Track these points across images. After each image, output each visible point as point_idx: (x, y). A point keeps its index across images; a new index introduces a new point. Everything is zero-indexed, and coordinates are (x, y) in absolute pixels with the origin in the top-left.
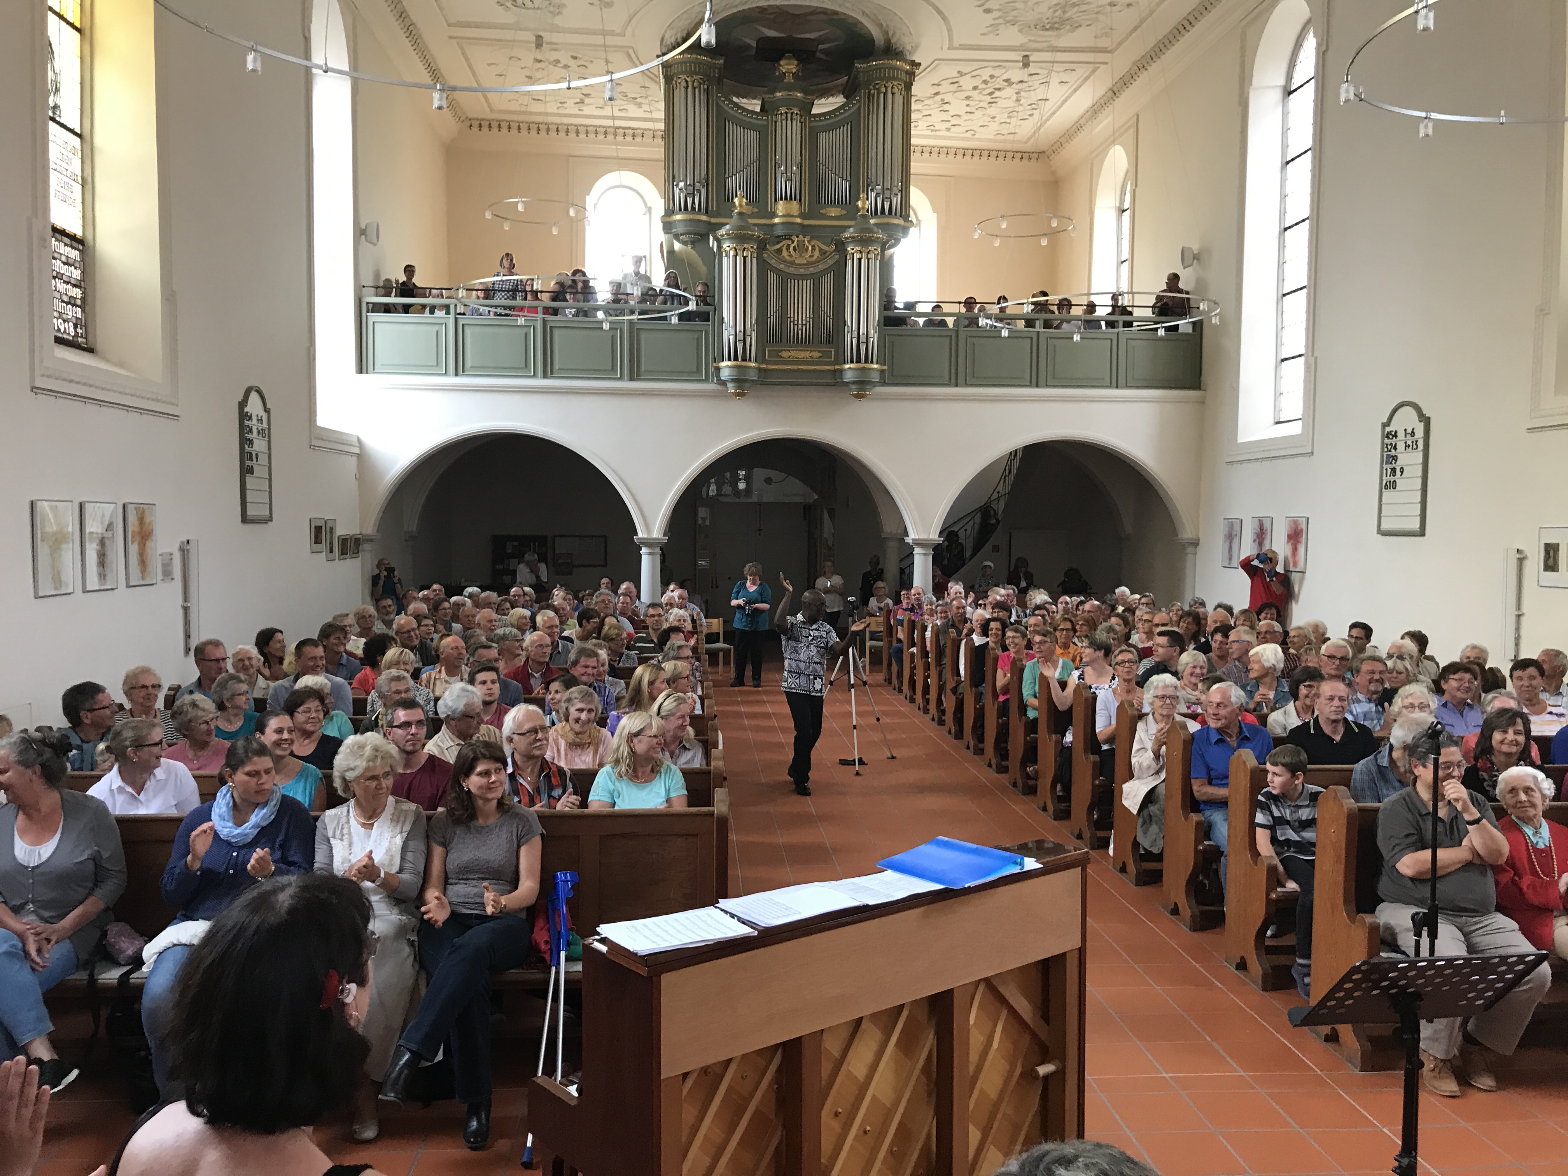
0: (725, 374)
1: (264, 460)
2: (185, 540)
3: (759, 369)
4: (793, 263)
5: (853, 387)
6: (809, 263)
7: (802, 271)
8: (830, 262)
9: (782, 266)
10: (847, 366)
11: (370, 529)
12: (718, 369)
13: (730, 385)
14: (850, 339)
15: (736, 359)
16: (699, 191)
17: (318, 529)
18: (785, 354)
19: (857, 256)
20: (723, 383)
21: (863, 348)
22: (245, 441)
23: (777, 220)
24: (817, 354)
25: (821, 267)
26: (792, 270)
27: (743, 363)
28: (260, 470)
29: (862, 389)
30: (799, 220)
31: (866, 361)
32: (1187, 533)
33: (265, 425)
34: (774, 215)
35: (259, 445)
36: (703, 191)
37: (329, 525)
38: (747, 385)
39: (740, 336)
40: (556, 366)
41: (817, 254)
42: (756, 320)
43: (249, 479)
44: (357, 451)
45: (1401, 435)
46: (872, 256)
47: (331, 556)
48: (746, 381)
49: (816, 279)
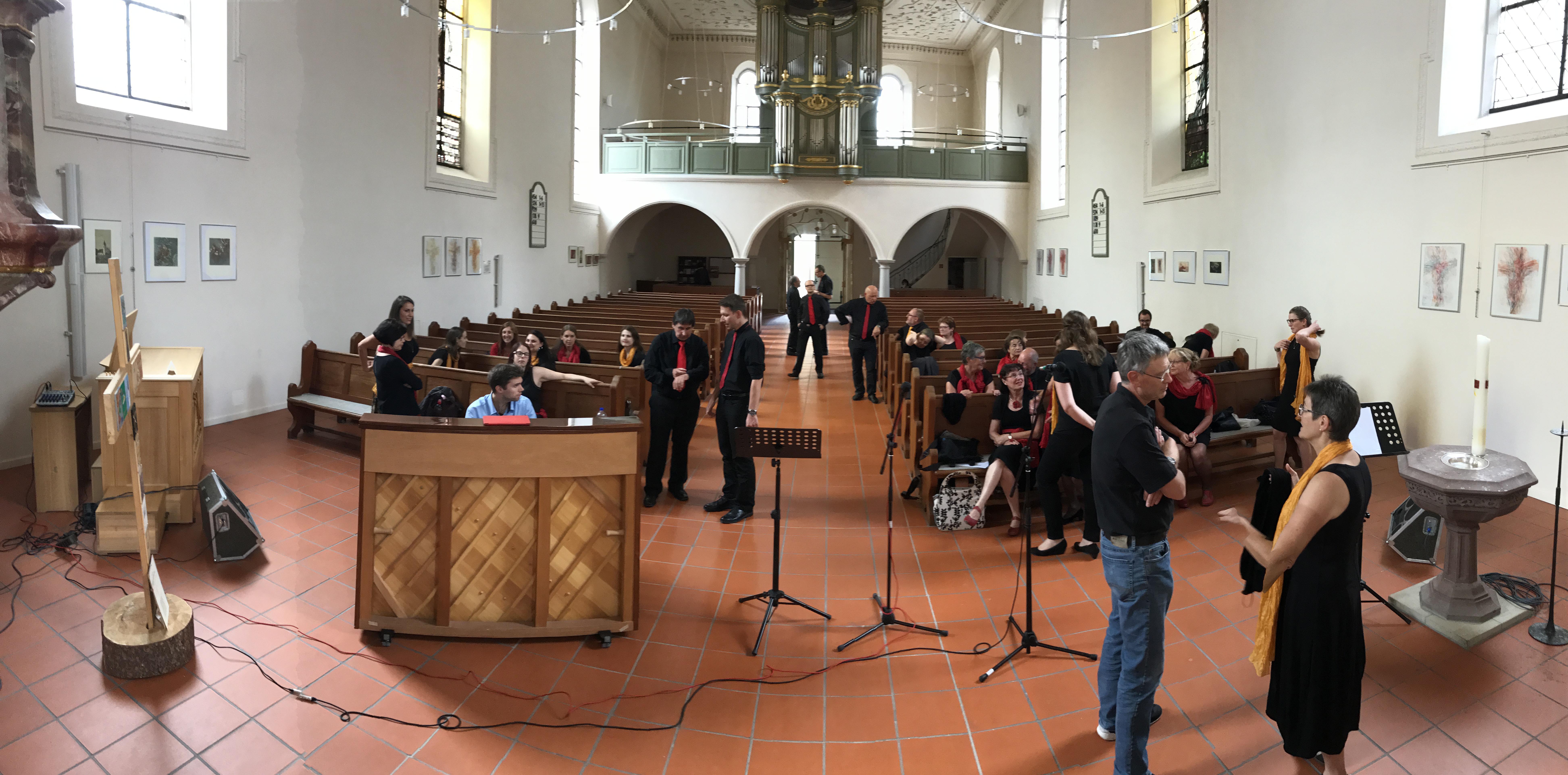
0: (777, 170)
1: (542, 217)
2: (496, 254)
3: (795, 168)
4: (813, 110)
5: (844, 177)
6: (822, 110)
7: (818, 114)
8: (833, 109)
9: (807, 111)
10: (841, 166)
11: (603, 252)
12: (773, 168)
13: (779, 176)
14: (842, 152)
15: (782, 162)
16: (773, 71)
17: (573, 252)
18: (809, 160)
19: (845, 105)
20: (776, 175)
21: (849, 156)
22: (532, 208)
23: (813, 86)
24: (825, 160)
25: (829, 111)
26: (812, 113)
27: (785, 165)
28: (540, 222)
29: (848, 177)
30: (825, 86)
31: (851, 164)
32: (1022, 258)
33: (544, 201)
34: (812, 83)
35: (540, 210)
36: (776, 71)
37: (580, 249)
38: (788, 176)
39: (784, 150)
40: (695, 167)
41: (826, 104)
42: (794, 141)
43: (534, 227)
44: (598, 213)
45: (1099, 205)
46: (853, 105)
47: (580, 265)
48: (788, 174)
49: (826, 118)
